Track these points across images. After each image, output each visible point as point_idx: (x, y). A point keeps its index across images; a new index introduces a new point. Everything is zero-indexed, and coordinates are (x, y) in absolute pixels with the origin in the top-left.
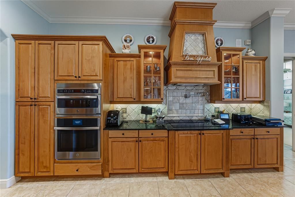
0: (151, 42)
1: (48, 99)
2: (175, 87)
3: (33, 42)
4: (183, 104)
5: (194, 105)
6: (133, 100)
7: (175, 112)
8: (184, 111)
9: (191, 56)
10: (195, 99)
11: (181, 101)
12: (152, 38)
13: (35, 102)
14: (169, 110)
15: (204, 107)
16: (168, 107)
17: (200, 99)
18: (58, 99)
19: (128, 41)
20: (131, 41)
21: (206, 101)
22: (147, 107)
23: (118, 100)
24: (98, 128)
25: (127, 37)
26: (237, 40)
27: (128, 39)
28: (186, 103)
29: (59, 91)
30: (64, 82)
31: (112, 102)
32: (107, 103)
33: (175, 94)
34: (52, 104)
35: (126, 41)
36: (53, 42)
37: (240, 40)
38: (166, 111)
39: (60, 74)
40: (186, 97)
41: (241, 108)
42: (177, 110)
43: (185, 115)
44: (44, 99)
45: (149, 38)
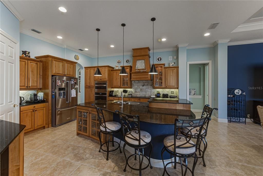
0: (128, 62)
1: (93, 86)
2: (138, 81)
3: (89, 69)
4: (142, 89)
5: (147, 90)
6: (119, 87)
7: (138, 93)
8: (142, 92)
9: (138, 69)
10: (147, 87)
11: (141, 88)
12: (128, 60)
13: (89, 87)
14: (136, 92)
15: (151, 90)
16: (135, 91)
17: (150, 87)
18: (96, 86)
19: (119, 63)
20: (120, 62)
21: (153, 88)
22: (126, 90)
23: (114, 87)
24: (106, 96)
25: (118, 61)
26: (169, 57)
27: (119, 62)
28: (143, 89)
29: (96, 84)
30: (97, 81)
31: (112, 88)
32: (110, 88)
33: (138, 85)
34: (94, 88)
35: (118, 63)
36: (94, 68)
37: (172, 57)
38: (134, 92)
39: (96, 78)
40: (143, 86)
41: (171, 92)
42: (139, 92)
43: (142, 94)
44: (92, 86)
45: (127, 60)
